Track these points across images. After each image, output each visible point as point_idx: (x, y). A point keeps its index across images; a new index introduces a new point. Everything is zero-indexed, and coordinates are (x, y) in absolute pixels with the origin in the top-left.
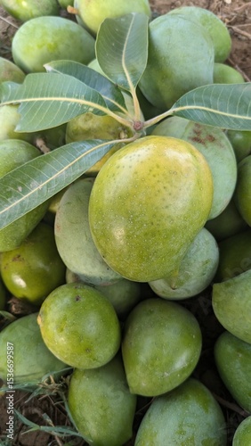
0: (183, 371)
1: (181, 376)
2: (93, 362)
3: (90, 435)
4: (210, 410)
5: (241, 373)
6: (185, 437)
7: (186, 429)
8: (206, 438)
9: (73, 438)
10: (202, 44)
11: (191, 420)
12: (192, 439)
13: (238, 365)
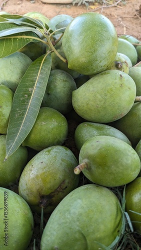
6: (51, 156)
7: (52, 153)
8: (64, 158)
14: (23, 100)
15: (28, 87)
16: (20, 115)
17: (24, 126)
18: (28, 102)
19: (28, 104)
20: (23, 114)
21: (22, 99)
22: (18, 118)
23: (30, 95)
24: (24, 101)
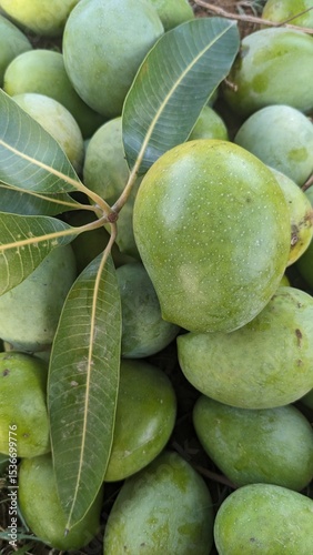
0: (149, 445)
1: (147, 453)
2: (36, 448)
3: (46, 537)
4: (188, 488)
5: (223, 443)
6: (157, 526)
7: (159, 516)
8: (184, 524)
9: (28, 541)
10: (145, 26)
11: (165, 504)
12: (166, 527)
13: (218, 434)
14: (70, 395)
15: (72, 360)
16: (72, 433)
17: (86, 459)
18: (82, 399)
19: (83, 405)
20: (78, 430)
21: (66, 394)
22: (70, 440)
23: (81, 380)
24: (71, 398)
